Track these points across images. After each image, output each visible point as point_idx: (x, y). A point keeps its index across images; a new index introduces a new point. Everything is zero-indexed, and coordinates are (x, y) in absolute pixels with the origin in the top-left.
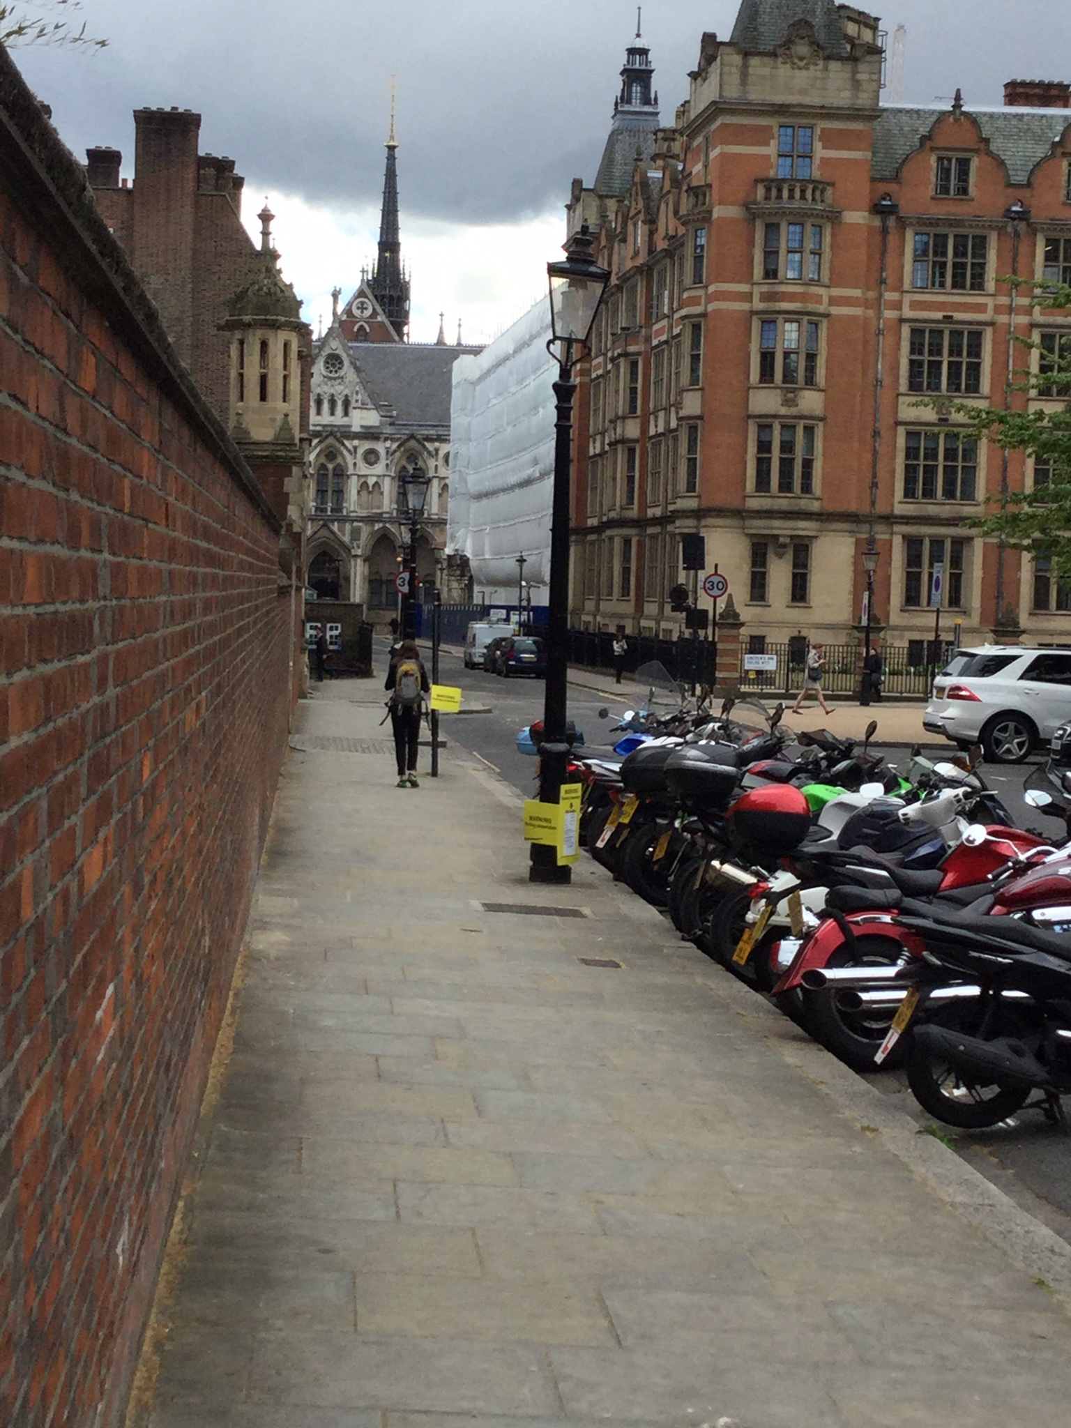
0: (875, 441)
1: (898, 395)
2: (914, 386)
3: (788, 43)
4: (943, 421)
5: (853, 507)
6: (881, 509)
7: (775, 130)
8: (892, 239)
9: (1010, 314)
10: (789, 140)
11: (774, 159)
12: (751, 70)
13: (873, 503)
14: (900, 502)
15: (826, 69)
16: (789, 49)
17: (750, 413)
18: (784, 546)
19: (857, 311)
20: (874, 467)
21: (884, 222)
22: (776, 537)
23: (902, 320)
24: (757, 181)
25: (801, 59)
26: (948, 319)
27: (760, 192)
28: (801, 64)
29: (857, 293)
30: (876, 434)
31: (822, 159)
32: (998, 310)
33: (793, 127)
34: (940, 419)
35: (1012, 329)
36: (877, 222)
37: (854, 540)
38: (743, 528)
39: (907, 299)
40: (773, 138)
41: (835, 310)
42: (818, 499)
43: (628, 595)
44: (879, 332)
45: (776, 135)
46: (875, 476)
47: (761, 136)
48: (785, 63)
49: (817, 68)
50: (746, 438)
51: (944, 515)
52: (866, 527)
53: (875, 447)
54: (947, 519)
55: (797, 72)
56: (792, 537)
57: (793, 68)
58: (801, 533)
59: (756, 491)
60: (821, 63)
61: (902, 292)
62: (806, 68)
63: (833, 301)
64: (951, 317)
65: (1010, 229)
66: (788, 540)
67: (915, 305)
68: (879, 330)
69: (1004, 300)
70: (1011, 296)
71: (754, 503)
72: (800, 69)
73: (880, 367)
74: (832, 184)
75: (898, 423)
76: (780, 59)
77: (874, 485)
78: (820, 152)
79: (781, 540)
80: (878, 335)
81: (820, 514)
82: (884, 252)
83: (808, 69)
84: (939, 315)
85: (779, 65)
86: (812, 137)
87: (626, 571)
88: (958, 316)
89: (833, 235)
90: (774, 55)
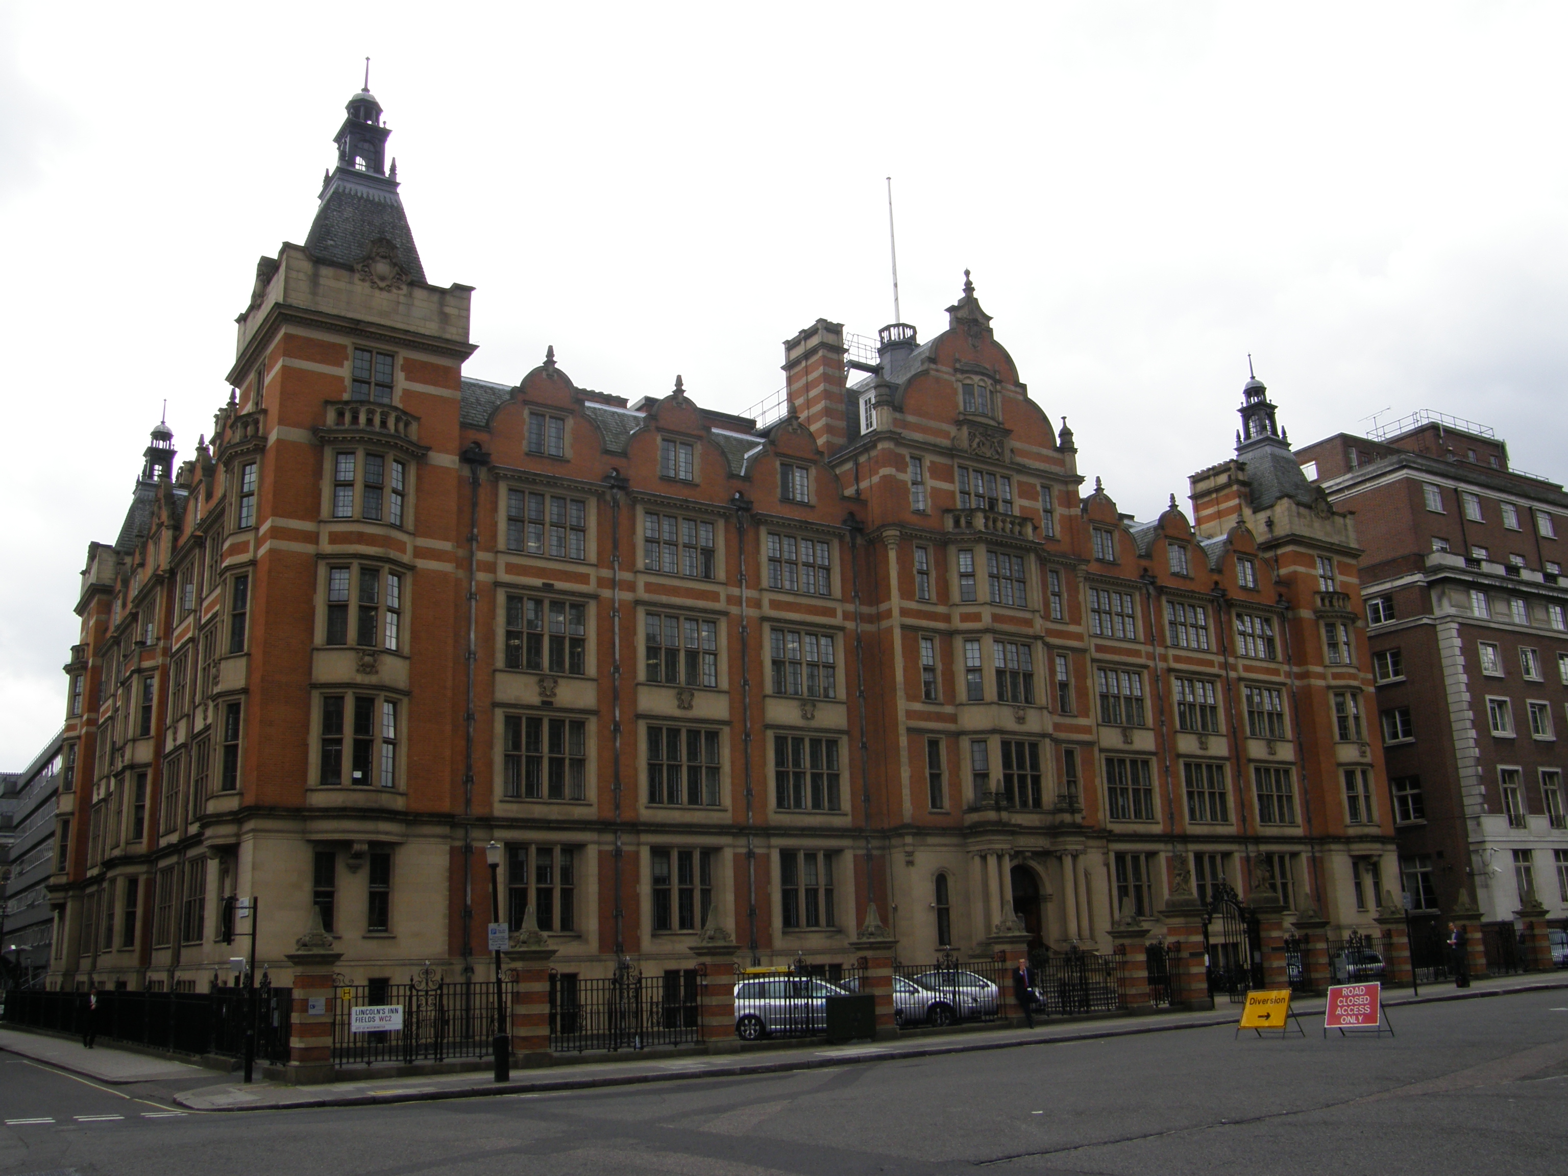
0: (468, 726)
1: (495, 671)
2: (513, 663)
3: (367, 260)
4: (547, 705)
5: (446, 806)
6: (477, 810)
7: (350, 350)
8: (483, 494)
9: (613, 588)
10: (366, 365)
11: (348, 382)
12: (322, 281)
13: (468, 802)
14: (501, 801)
15: (410, 295)
16: (367, 266)
17: (314, 681)
18: (358, 855)
19: (447, 567)
20: (468, 756)
21: (474, 472)
22: (348, 844)
23: (497, 584)
24: (327, 402)
25: (383, 279)
26: (548, 587)
27: (331, 417)
28: (382, 284)
29: (447, 546)
30: (469, 717)
31: (404, 390)
32: (601, 582)
33: (371, 352)
34: (544, 703)
35: (617, 605)
36: (466, 472)
37: (448, 848)
38: (304, 832)
39: (502, 560)
40: (347, 359)
41: (421, 564)
42: (402, 794)
43: (132, 944)
44: (471, 596)
45: (350, 358)
46: (469, 768)
47: (333, 355)
48: (363, 280)
49: (400, 292)
50: (308, 714)
51: (553, 817)
52: (460, 833)
53: (468, 733)
54: (557, 821)
55: (377, 293)
56: (372, 844)
57: (372, 287)
58: (383, 838)
59: (322, 784)
60: (404, 287)
61: (497, 552)
62: (388, 289)
63: (419, 553)
64: (552, 585)
65: (608, 497)
66: (365, 847)
67: (510, 569)
68: (471, 594)
69: (606, 573)
70: (613, 569)
71: (320, 799)
72: (381, 289)
73: (472, 636)
74: (417, 419)
75: (495, 705)
76: (357, 276)
77: (469, 779)
78: (401, 382)
79: (357, 847)
80: (470, 598)
81: (405, 814)
82: (474, 505)
83: (389, 291)
84: (538, 582)
85: (356, 281)
86: (393, 366)
87: (130, 917)
88: (559, 585)
89: (419, 477)
90: (351, 269)
